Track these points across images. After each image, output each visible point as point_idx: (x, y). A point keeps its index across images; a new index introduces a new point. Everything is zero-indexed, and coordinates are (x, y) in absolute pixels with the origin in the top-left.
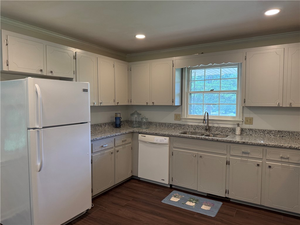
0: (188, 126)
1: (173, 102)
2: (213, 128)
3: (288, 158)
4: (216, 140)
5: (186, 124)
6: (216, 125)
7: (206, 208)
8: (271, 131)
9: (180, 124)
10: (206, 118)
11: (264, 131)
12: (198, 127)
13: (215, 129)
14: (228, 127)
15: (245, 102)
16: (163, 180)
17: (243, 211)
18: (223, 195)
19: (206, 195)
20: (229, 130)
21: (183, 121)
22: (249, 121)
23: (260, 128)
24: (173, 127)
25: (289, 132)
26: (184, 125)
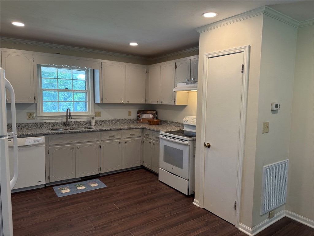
0: (46, 123)
1: (35, 99)
2: (71, 123)
3: (134, 134)
4: (92, 131)
5: (42, 122)
6: (73, 120)
7: (94, 185)
8: (113, 120)
9: (35, 123)
10: (68, 114)
11: (109, 121)
12: (56, 123)
13: (73, 124)
14: (83, 120)
15: (102, 100)
16: (40, 182)
17: (115, 177)
18: (97, 173)
19: (81, 180)
20: (85, 123)
21: (38, 119)
22: (98, 114)
23: (106, 119)
24: (27, 127)
25: (122, 120)
26: (41, 124)
